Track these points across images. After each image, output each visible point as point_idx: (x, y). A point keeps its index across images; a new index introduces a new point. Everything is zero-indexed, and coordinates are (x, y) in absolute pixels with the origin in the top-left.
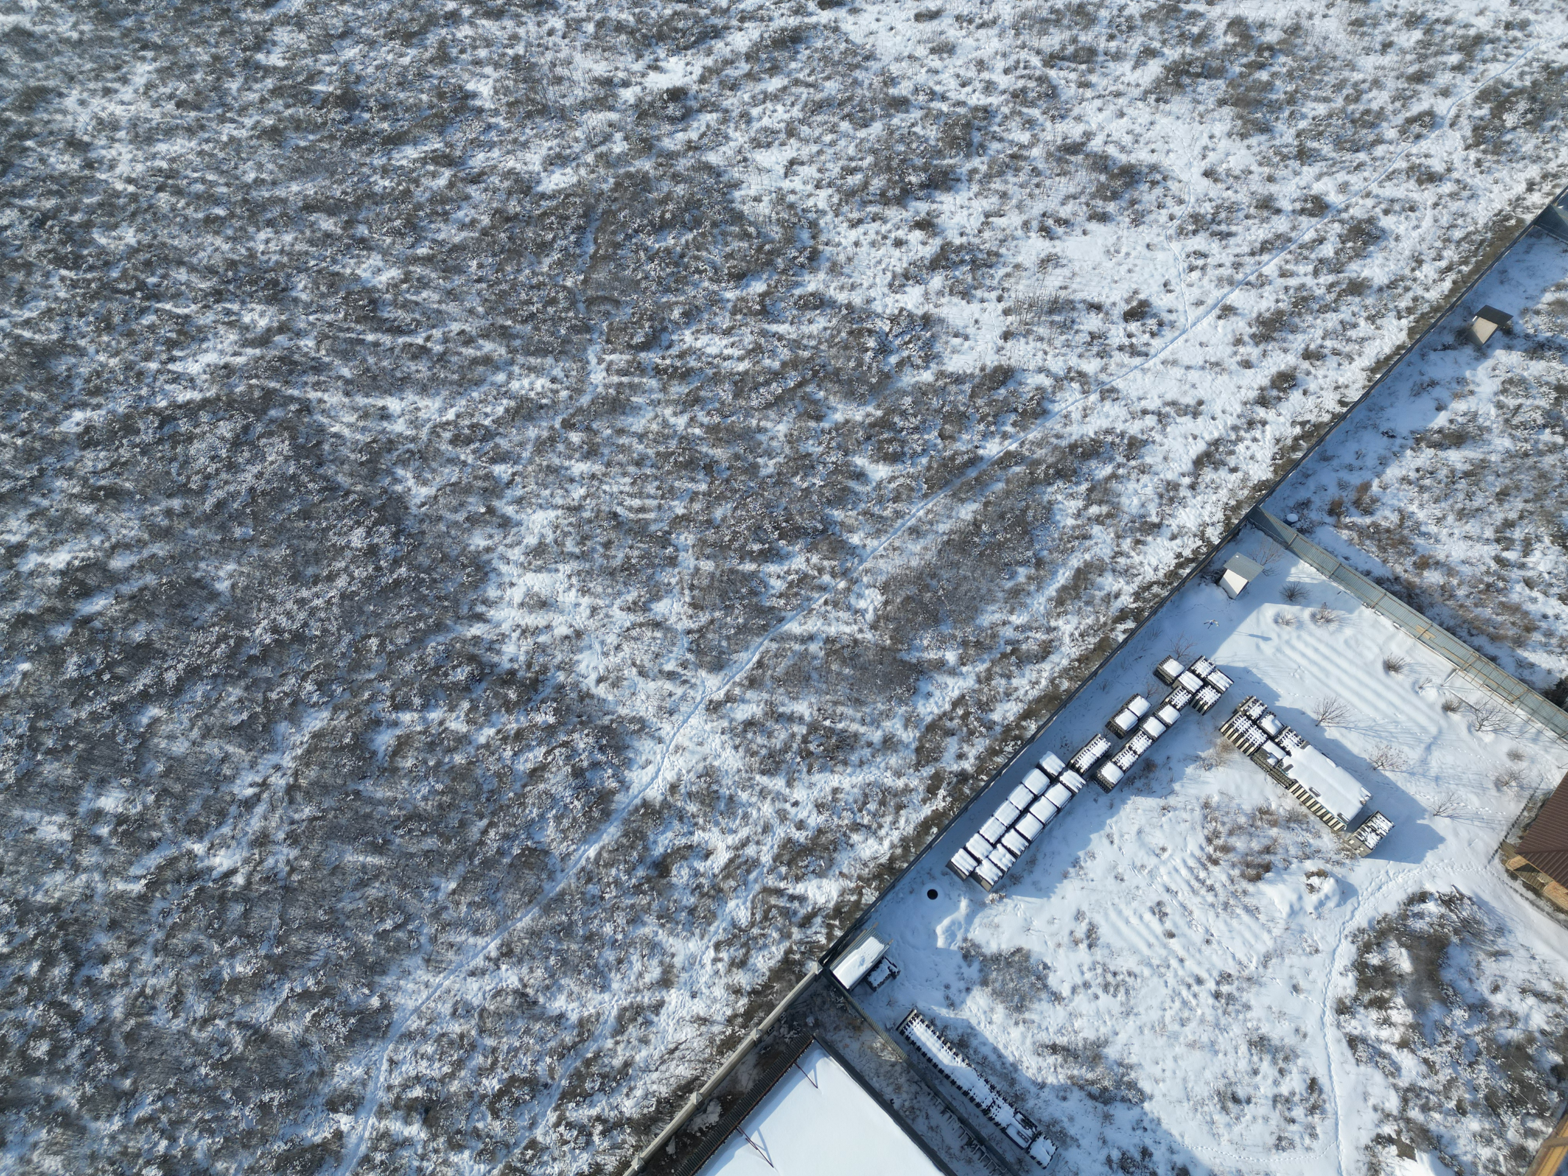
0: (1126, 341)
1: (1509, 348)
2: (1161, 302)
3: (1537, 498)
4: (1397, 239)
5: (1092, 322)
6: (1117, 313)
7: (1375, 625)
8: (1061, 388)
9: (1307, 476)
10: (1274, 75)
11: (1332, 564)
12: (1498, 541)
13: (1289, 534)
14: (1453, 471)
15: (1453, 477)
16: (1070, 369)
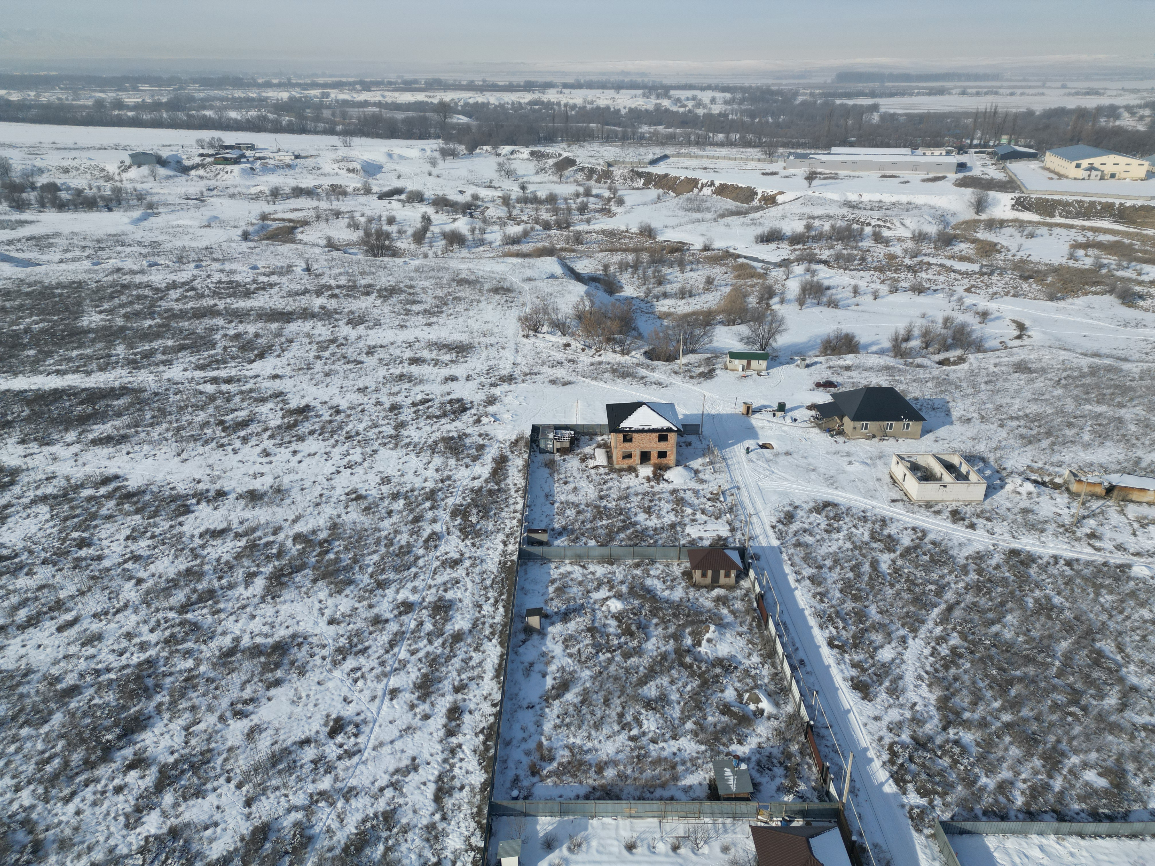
0: (340, 751)
1: (553, 624)
2: (349, 712)
3: (623, 692)
4: (460, 601)
5: (310, 753)
6: (322, 737)
7: (604, 826)
8: (313, 813)
9: (505, 761)
10: (337, 553)
11: (556, 807)
12: (623, 728)
13: (520, 805)
14: (575, 705)
15: (578, 709)
16: (311, 795)
